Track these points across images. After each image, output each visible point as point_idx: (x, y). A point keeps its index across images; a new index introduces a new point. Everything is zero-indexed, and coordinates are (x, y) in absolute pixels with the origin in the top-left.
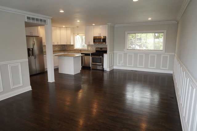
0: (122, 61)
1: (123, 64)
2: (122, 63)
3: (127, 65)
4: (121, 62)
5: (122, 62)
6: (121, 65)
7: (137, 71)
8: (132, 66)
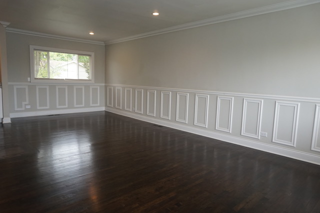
0: (25, 101)
1: (28, 107)
2: (26, 105)
3: (38, 108)
4: (24, 103)
5: (27, 103)
6: (23, 109)
7: (59, 115)
8: (48, 107)
